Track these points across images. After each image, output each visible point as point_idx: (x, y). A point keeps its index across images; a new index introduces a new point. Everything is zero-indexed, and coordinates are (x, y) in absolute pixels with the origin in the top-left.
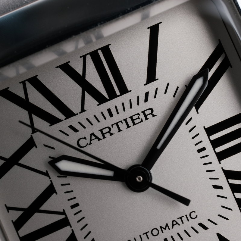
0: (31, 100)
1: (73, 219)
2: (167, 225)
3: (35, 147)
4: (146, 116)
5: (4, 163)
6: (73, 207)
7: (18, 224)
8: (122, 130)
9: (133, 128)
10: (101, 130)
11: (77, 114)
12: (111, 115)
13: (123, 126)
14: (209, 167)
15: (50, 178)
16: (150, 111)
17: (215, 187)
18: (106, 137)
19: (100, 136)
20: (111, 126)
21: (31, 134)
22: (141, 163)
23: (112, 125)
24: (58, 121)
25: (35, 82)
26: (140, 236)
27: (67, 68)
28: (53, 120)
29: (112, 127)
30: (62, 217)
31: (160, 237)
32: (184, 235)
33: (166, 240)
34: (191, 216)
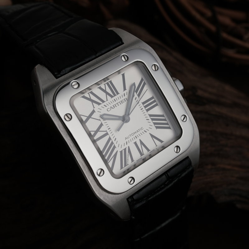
0: (92, 98)
1: (109, 133)
2: (135, 132)
3: (95, 112)
4: (125, 100)
6: (109, 129)
7: (94, 136)
8: (119, 105)
9: (122, 104)
10: (113, 106)
11: (106, 101)
12: (115, 101)
13: (119, 104)
14: (144, 114)
15: (101, 121)
16: (126, 99)
17: (147, 119)
18: (115, 108)
19: (113, 107)
21: (93, 109)
24: (101, 104)
25: (92, 93)
26: (129, 136)
27: (100, 88)
29: (116, 104)
30: (106, 132)
31: (134, 136)
32: (140, 134)
33: (136, 136)
34: (142, 129)
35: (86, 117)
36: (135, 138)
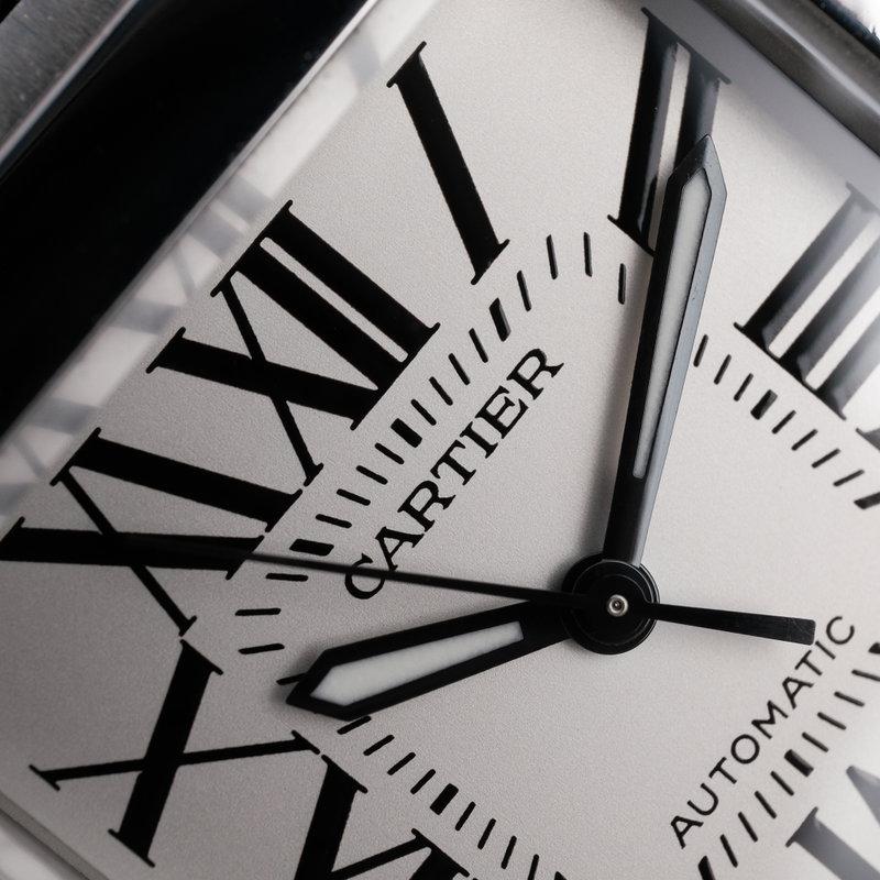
0: (120, 523)
1: (459, 847)
2: (771, 706)
3: (213, 675)
4: (527, 384)
5: (139, 779)
6: (439, 806)
8: (474, 471)
9: (505, 445)
10: (406, 507)
11: (299, 492)
12: (413, 439)
13: (469, 455)
14: (815, 449)
15: (316, 751)
16: (534, 363)
17: (865, 503)
18: (434, 521)
19: (410, 526)
20: (432, 475)
21: (180, 638)
23: (434, 471)
25: (100, 454)
26: (703, 786)
27: (183, 355)
28: (226, 555)
29: (438, 477)
30: (422, 855)
31: (773, 755)
32: (840, 711)
33: (791, 757)
35: (131, 778)
36: (790, 773)
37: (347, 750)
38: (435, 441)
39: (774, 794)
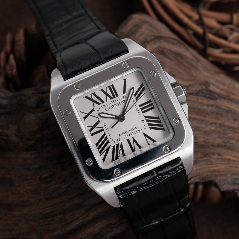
0: (93, 99)
1: (105, 129)
3: (94, 111)
4: (123, 102)
5: (87, 115)
6: (104, 126)
7: (90, 130)
9: (120, 105)
11: (105, 102)
12: (114, 102)
13: (117, 105)
14: (140, 115)
15: (98, 119)
17: (142, 120)
19: (111, 107)
21: (93, 107)
22: (121, 114)
24: (100, 104)
25: (94, 94)
27: (102, 90)
28: (99, 104)
30: (102, 128)
32: (134, 133)
33: (129, 134)
34: (136, 128)
37: (100, 120)
38: (115, 103)
39: (127, 136)
